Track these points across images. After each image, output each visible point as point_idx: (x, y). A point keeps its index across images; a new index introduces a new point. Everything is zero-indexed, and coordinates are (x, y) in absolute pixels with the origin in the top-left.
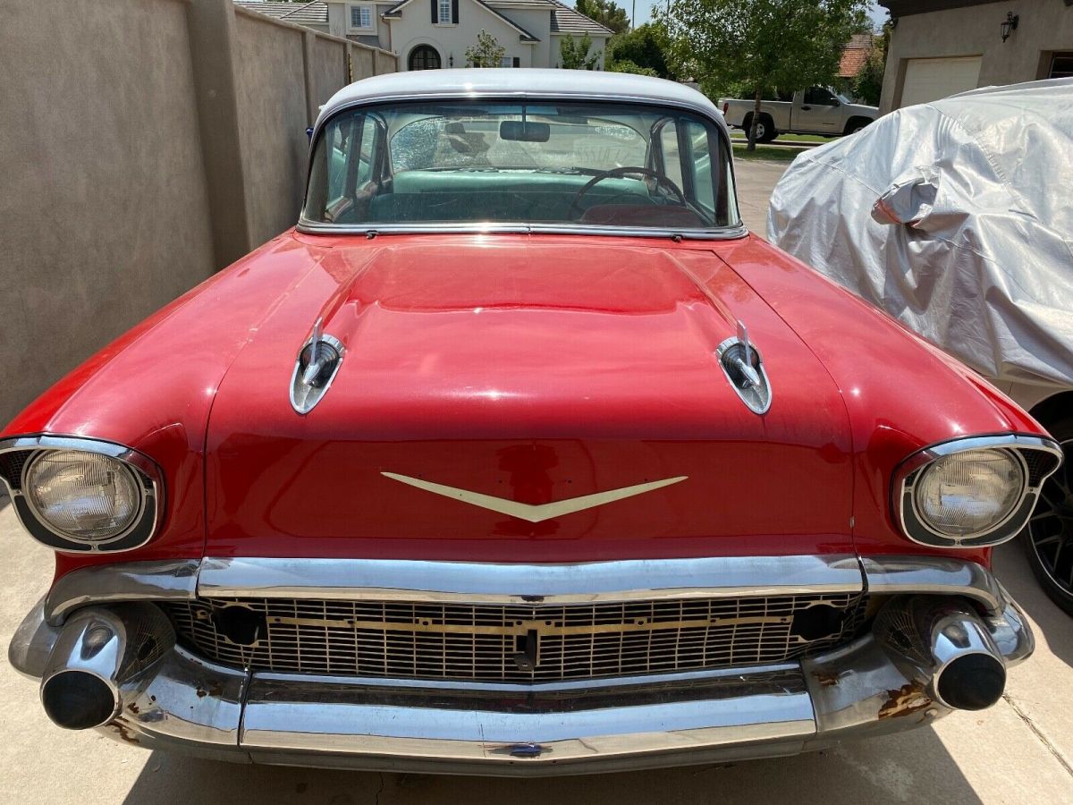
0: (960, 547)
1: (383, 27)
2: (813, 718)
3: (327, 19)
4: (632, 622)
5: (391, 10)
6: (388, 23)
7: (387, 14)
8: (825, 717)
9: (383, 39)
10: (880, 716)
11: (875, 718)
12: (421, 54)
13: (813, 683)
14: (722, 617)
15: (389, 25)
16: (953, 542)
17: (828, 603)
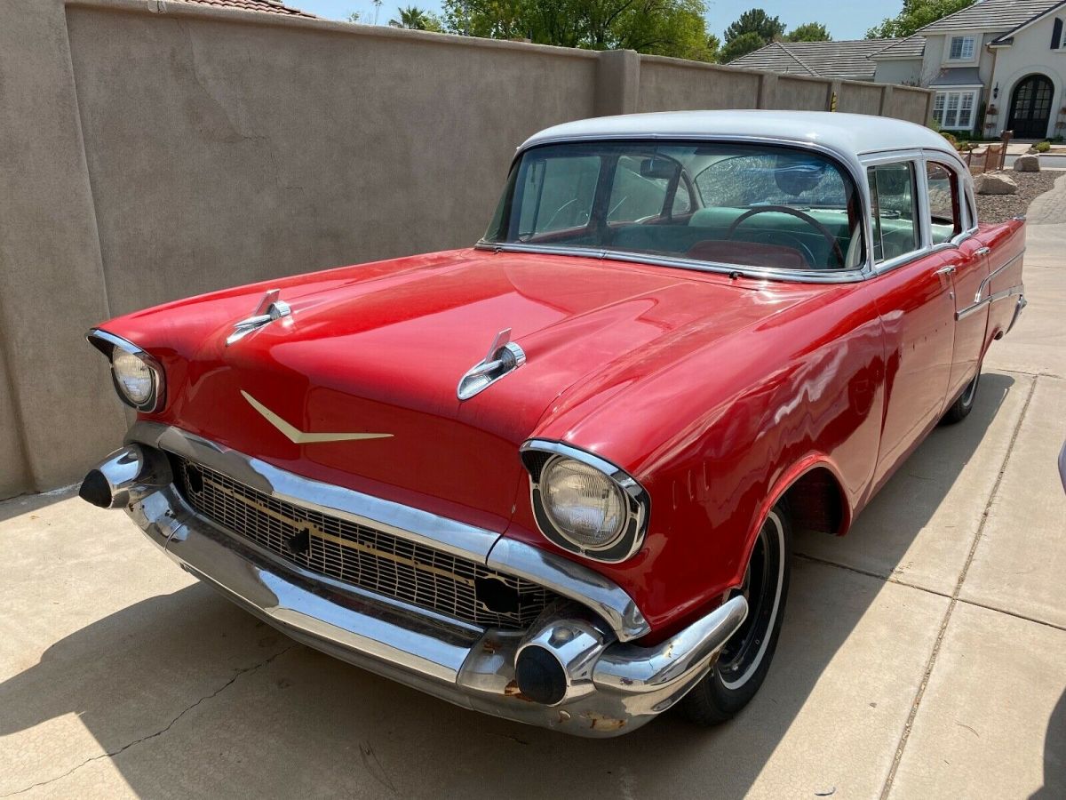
0: (584, 556)
1: (987, 58)
2: (458, 670)
3: (923, 53)
4: (363, 543)
5: (999, 38)
6: (994, 53)
7: (995, 42)
8: (466, 674)
9: (985, 72)
10: (506, 692)
11: (502, 692)
12: (1030, 84)
13: (480, 646)
14: (422, 562)
15: (995, 55)
16: (577, 549)
17: (502, 579)
